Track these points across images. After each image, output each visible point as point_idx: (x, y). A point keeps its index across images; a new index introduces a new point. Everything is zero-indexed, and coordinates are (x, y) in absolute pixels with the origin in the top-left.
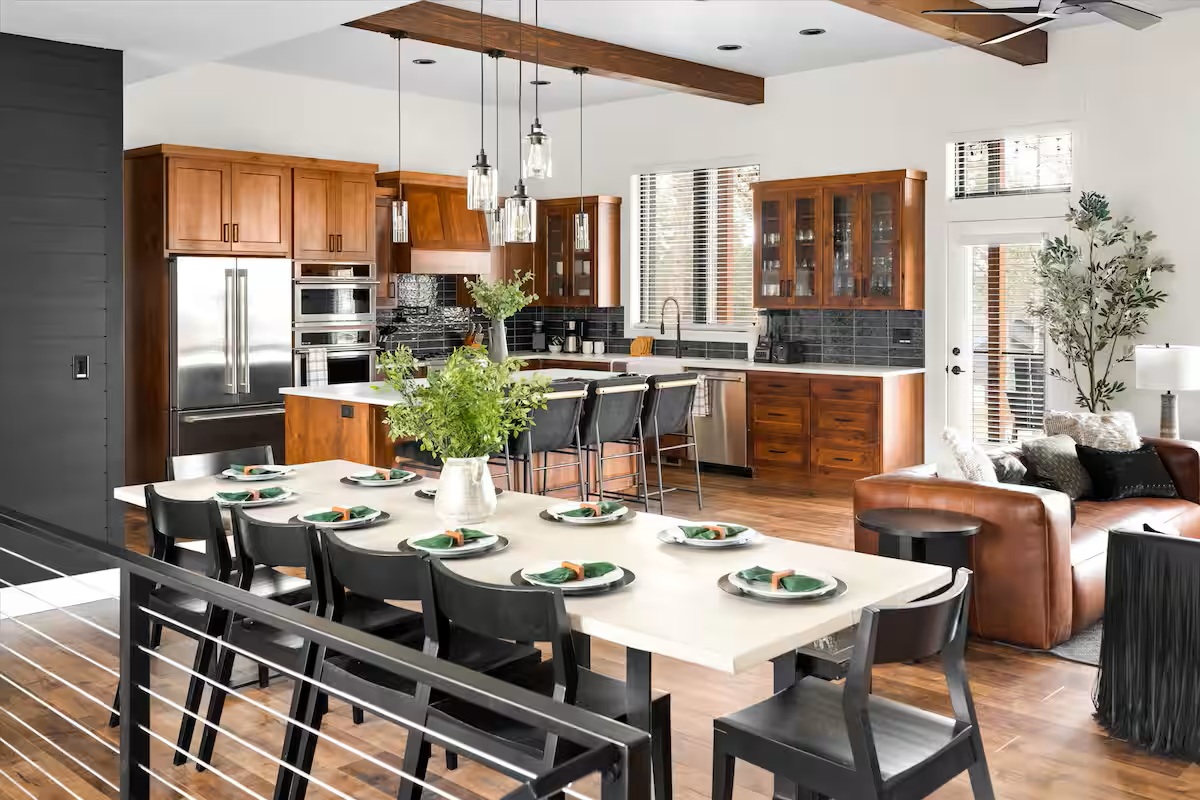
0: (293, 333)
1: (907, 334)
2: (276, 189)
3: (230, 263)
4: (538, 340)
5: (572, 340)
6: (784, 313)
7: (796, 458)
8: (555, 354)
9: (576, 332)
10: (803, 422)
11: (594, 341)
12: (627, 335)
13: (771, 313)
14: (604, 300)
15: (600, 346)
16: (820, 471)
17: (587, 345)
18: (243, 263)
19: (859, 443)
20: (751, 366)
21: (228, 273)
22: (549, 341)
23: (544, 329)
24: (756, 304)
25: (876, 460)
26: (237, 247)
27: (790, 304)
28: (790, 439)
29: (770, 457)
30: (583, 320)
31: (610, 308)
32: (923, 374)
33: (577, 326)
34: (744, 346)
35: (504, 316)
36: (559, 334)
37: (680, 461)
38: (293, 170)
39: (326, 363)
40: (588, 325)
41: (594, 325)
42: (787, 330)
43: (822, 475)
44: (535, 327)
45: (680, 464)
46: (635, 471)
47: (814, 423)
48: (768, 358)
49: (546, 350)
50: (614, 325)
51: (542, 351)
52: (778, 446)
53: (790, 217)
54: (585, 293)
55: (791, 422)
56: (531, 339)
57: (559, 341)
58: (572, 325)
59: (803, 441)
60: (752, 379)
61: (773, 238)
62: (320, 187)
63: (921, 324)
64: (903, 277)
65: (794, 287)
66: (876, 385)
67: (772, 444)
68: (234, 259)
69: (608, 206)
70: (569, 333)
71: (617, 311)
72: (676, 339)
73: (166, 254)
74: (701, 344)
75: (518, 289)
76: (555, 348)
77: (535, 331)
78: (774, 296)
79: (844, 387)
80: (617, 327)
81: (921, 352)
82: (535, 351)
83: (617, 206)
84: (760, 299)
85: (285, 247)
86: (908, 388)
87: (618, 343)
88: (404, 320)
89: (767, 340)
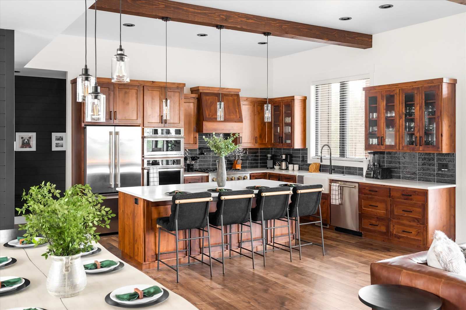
0: (143, 160)
1: (446, 166)
2: (135, 95)
3: (112, 129)
4: (270, 163)
5: (284, 164)
6: (382, 153)
7: (383, 229)
8: (277, 171)
9: (286, 160)
10: (387, 210)
11: (294, 164)
12: (308, 162)
13: (374, 153)
14: (298, 144)
15: (296, 167)
16: (395, 237)
17: (291, 166)
18: (118, 129)
19: (414, 224)
20: (364, 180)
21: (111, 133)
22: (274, 164)
23: (272, 158)
24: (366, 149)
25: (425, 233)
26: (116, 122)
27: (382, 149)
28: (379, 219)
29: (370, 227)
30: (290, 155)
31: (302, 149)
32: (455, 188)
33: (286, 157)
34: (361, 169)
35: (224, 155)
36: (279, 160)
37: (328, 225)
38: (143, 86)
39: (158, 174)
40: (291, 156)
41: (295, 157)
42: (383, 162)
43: (396, 239)
44: (268, 157)
45: (328, 227)
46: (294, 232)
47: (392, 212)
48: (372, 176)
49: (273, 168)
50: (303, 157)
51: (271, 168)
52: (373, 222)
53: (383, 104)
54: (289, 142)
55: (381, 210)
56: (266, 163)
57: (279, 164)
58: (284, 157)
59: (386, 220)
60: (362, 187)
61: (375, 115)
62: (156, 94)
63: (454, 160)
64: (442, 135)
65: (384, 140)
66: (425, 193)
67: (371, 221)
68: (114, 127)
69: (300, 101)
70: (282, 161)
71: (304, 150)
72: (329, 164)
73: (83, 125)
74: (342, 167)
75: (231, 142)
76: (277, 167)
77: (268, 159)
78: (375, 144)
79: (408, 194)
80: (304, 158)
81: (454, 176)
82: (268, 168)
83: (304, 101)
84: (368, 146)
85: (140, 121)
86: (445, 195)
87: (305, 166)
88: (203, 154)
89: (372, 167)
